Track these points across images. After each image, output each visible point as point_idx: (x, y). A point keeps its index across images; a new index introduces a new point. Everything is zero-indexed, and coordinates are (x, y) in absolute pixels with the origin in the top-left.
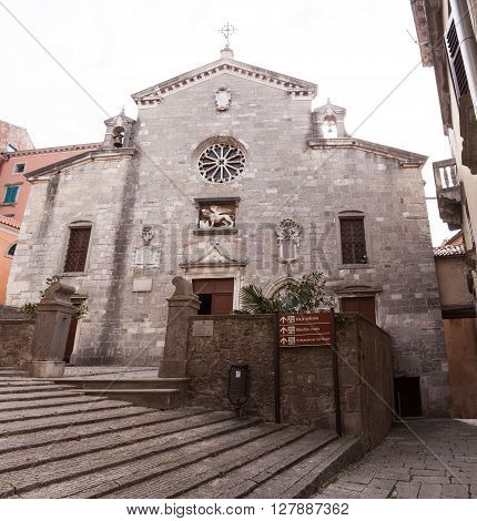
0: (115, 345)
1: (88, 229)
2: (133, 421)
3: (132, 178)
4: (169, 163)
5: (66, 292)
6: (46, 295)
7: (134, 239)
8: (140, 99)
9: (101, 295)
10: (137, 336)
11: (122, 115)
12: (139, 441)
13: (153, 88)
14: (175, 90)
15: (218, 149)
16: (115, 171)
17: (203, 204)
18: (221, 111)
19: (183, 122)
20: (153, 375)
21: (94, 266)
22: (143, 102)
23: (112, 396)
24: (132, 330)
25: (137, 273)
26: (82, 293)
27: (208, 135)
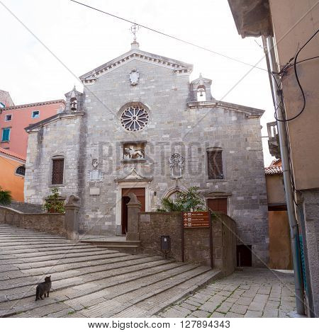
0: (83, 224)
1: (62, 160)
3: (83, 129)
4: (104, 120)
7: (88, 166)
8: (84, 79)
10: (95, 219)
11: (74, 90)
13: (91, 72)
14: (105, 72)
15: (132, 110)
16: (73, 125)
17: (126, 145)
18: (133, 85)
19: (111, 94)
21: (68, 181)
22: (86, 81)
24: (91, 216)
25: (92, 185)
26: (63, 196)
27: (126, 102)
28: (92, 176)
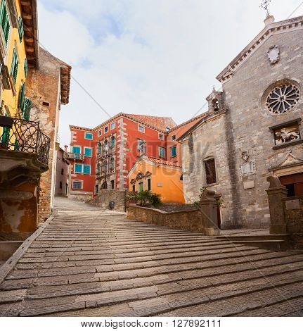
0: (241, 218)
1: (213, 161)
2: (261, 257)
3: (229, 126)
4: (248, 110)
5: (212, 194)
6: (202, 196)
7: (238, 160)
8: (221, 78)
9: (228, 194)
10: (253, 213)
11: (214, 91)
12: (267, 267)
13: (227, 68)
14: (241, 63)
15: (277, 91)
16: (219, 125)
17: (275, 130)
18: (273, 64)
19: (251, 82)
20: (267, 233)
21: (221, 179)
22: (224, 79)
23: (246, 244)
24: (249, 210)
25: (245, 179)
26: (218, 193)
27: (268, 84)
28: (244, 169)
